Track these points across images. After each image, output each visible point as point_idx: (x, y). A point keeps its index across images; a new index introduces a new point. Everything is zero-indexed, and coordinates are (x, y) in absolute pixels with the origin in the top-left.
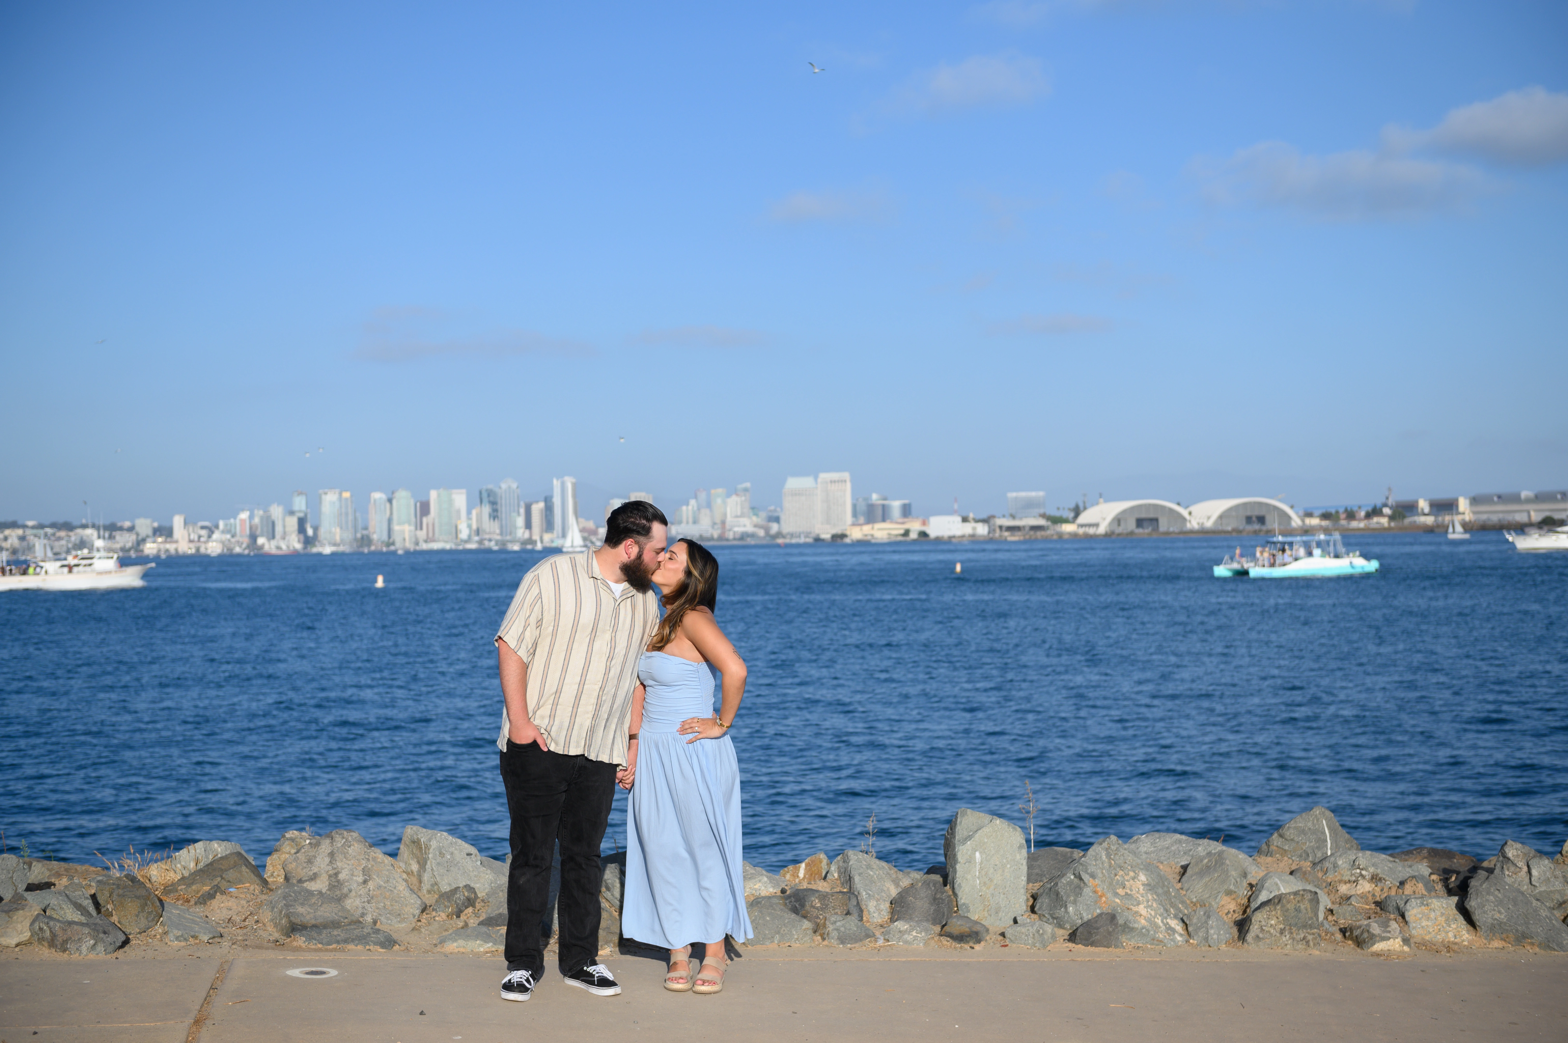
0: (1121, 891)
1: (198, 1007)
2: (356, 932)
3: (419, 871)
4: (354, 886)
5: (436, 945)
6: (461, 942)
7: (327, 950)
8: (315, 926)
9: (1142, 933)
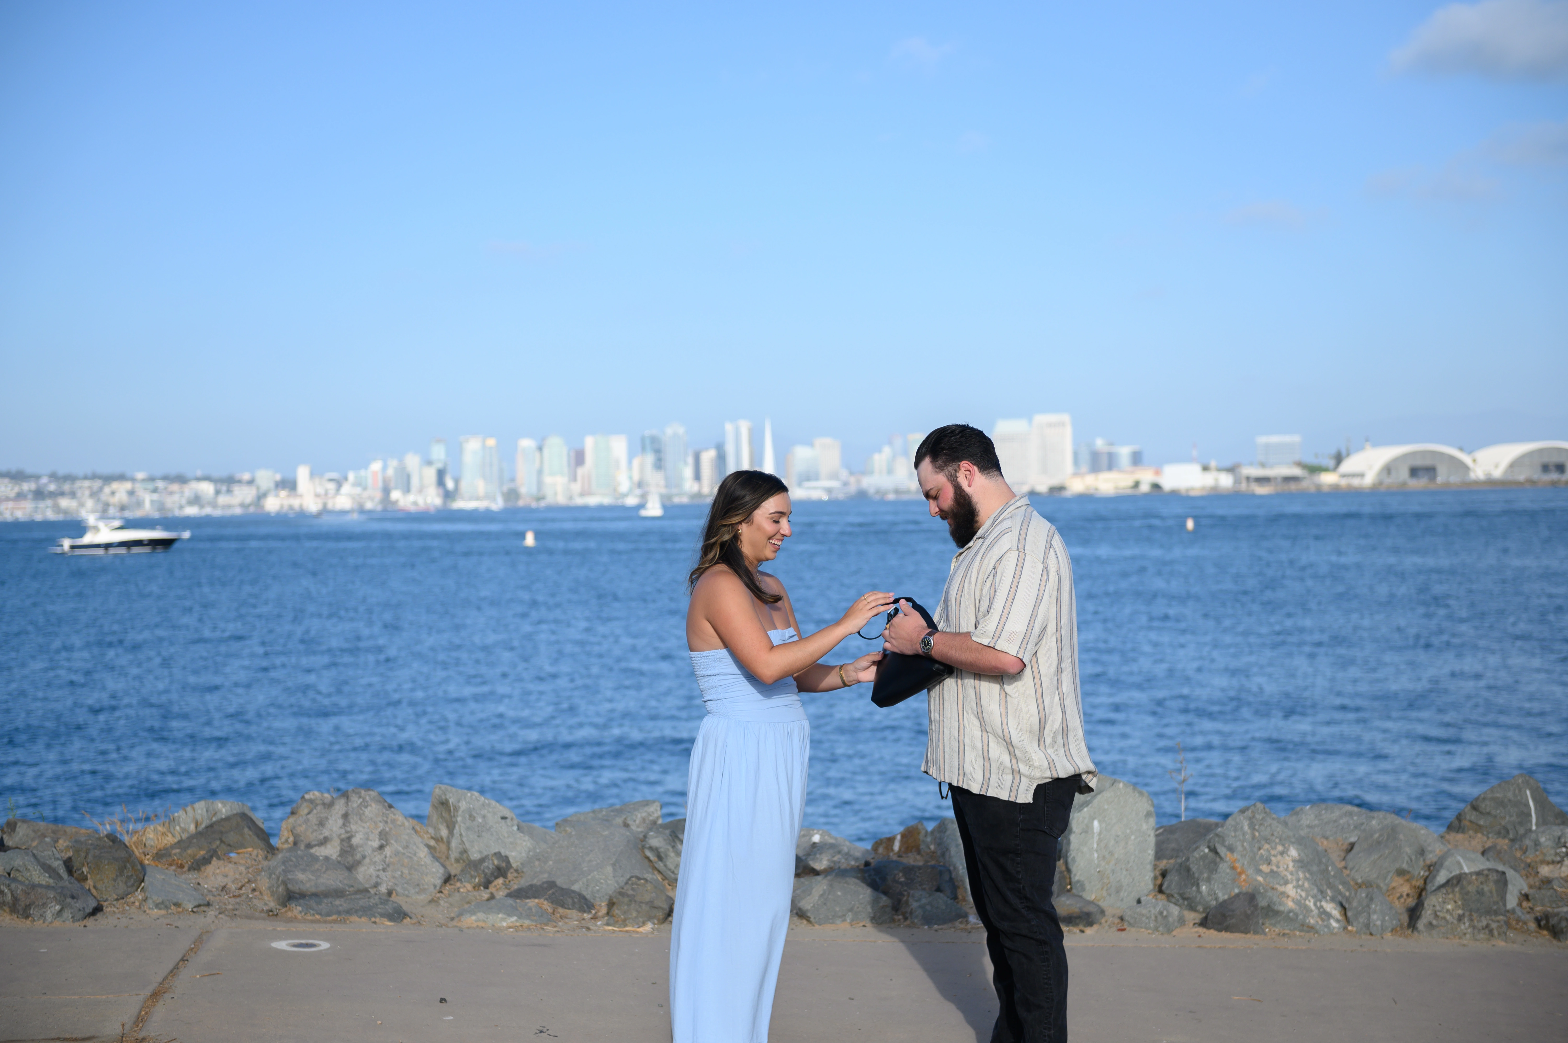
0: (1265, 868)
1: (160, 979)
2: (361, 902)
3: (448, 838)
4: (368, 852)
5: (452, 919)
6: (481, 915)
7: (325, 922)
8: (315, 895)
9: (1289, 918)
